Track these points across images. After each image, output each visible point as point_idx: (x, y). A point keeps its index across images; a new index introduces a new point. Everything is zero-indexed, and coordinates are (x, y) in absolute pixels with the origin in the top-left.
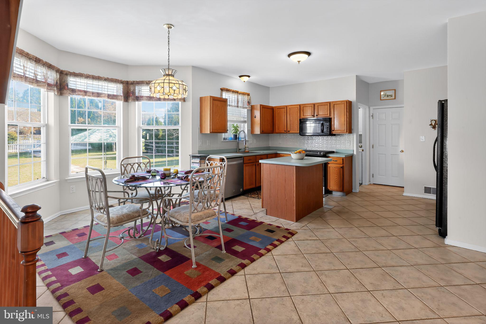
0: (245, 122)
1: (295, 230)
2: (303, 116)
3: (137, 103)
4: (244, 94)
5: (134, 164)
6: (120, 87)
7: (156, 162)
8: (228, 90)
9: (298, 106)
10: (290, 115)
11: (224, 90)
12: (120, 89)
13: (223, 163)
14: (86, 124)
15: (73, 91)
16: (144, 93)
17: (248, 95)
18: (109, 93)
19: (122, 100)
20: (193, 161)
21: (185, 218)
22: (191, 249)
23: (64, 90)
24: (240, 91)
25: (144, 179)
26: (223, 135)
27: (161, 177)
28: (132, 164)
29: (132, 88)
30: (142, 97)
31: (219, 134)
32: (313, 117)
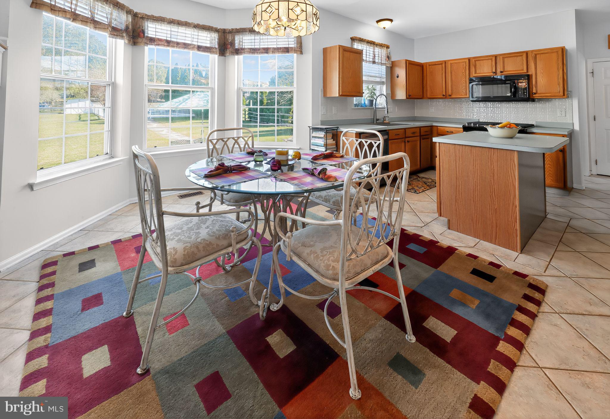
0: (382, 83)
1: (535, 277)
2: (475, 73)
3: (236, 57)
4: (381, 46)
5: (229, 139)
6: (215, 38)
7: (260, 132)
8: (361, 40)
9: (466, 60)
10: (451, 73)
11: (356, 40)
12: (215, 40)
13: (375, 143)
14: (169, 84)
15: (152, 40)
16: (246, 44)
17: (388, 47)
18: (199, 44)
19: (217, 54)
20: (315, 134)
21: (328, 267)
22: (345, 346)
23: (139, 38)
24: (377, 41)
25: (240, 170)
26: (355, 100)
27: (271, 167)
28: (225, 140)
29: (230, 38)
30: (243, 49)
31: (349, 98)
32: (494, 74)
